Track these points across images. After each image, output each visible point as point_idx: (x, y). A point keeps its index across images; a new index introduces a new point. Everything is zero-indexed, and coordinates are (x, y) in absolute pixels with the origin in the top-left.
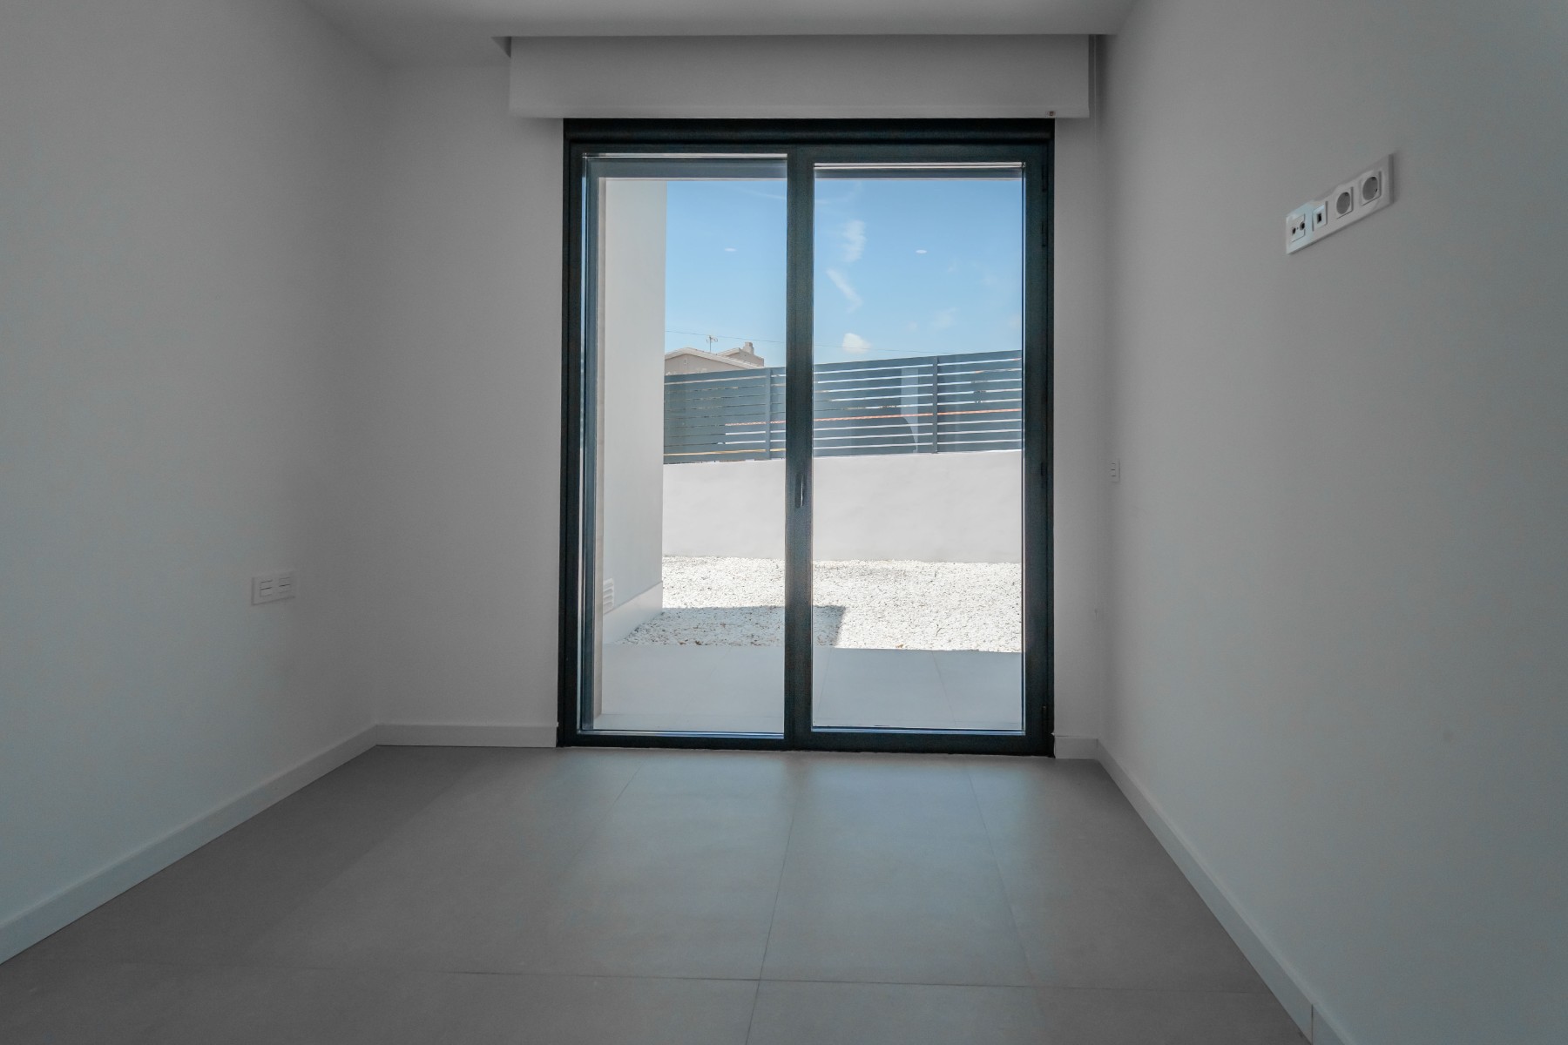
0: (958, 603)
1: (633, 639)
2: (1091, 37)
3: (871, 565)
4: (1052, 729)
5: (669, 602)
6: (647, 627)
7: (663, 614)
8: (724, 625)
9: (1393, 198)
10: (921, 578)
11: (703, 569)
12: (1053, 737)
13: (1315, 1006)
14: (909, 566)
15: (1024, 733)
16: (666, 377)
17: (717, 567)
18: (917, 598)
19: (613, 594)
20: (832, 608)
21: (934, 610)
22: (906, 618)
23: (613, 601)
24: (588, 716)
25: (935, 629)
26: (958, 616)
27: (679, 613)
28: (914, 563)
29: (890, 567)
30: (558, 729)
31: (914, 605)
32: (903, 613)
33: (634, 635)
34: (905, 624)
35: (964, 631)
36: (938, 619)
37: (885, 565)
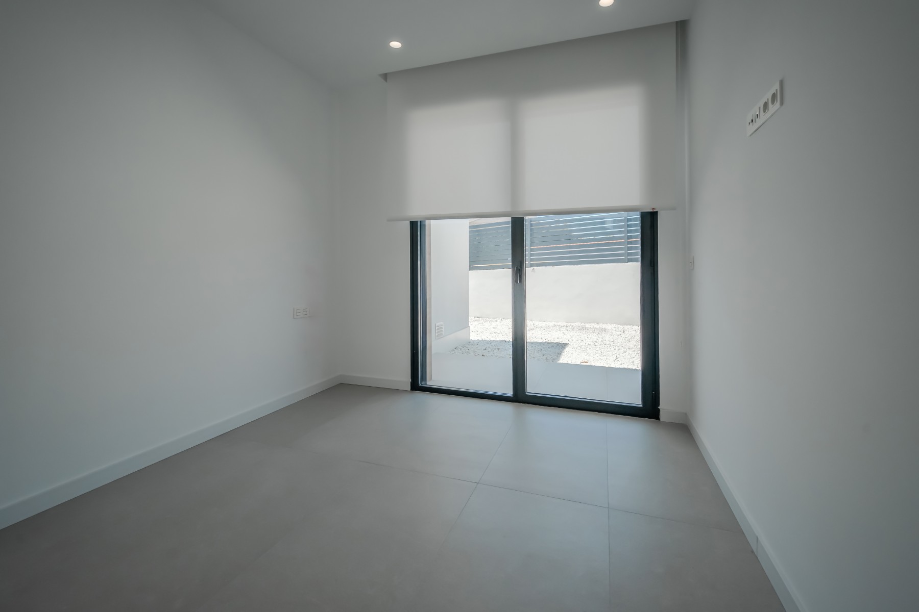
0: (633, 346)
1: (453, 352)
2: (677, 22)
3: (587, 325)
4: (659, 405)
5: (473, 337)
6: (461, 348)
7: (470, 342)
8: (499, 349)
9: (782, 103)
10: (614, 332)
11: (494, 324)
12: (659, 410)
13: (758, 537)
14: (609, 327)
15: (642, 406)
16: (469, 227)
17: (502, 323)
18: (609, 342)
19: (443, 330)
20: (558, 344)
21: (617, 349)
22: (600, 352)
23: (443, 333)
24: (424, 378)
25: (615, 358)
26: (631, 353)
27: (478, 342)
28: (613, 326)
29: (598, 327)
30: (411, 383)
31: (606, 346)
32: (598, 349)
33: (454, 351)
34: (598, 355)
35: (631, 360)
36: (618, 353)
37: (596, 326)
